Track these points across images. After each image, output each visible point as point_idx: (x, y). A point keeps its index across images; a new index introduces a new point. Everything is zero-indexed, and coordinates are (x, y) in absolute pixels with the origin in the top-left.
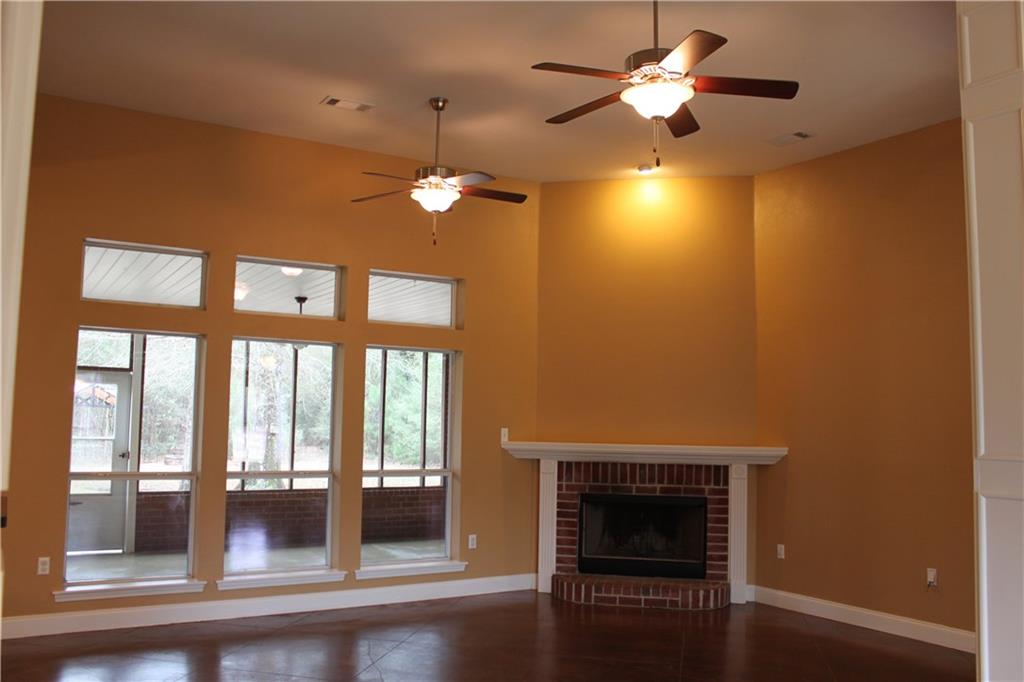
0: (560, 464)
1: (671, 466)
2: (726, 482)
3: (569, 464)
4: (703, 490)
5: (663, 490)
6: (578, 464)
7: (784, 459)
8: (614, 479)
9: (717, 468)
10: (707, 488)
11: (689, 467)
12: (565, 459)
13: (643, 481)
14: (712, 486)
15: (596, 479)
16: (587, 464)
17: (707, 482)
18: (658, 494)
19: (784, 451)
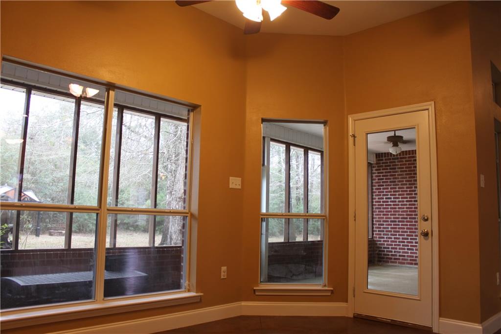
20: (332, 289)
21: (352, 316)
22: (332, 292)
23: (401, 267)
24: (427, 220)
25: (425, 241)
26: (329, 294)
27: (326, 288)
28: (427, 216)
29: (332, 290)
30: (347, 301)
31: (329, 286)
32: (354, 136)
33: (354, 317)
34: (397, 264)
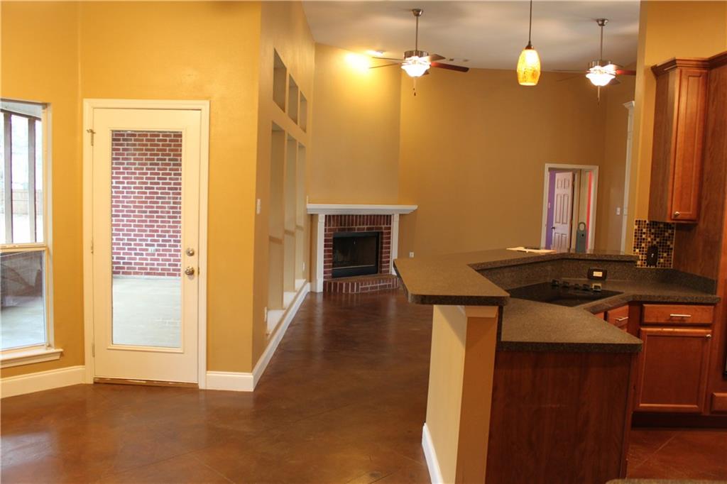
0: (326, 216)
1: (371, 216)
2: (390, 224)
3: (330, 216)
4: (382, 228)
5: (368, 229)
6: (334, 216)
7: (415, 211)
8: (349, 225)
9: (387, 216)
10: (383, 226)
11: (378, 216)
12: (328, 214)
13: (360, 225)
14: (385, 226)
15: (341, 225)
16: (338, 216)
17: (384, 224)
18: (365, 231)
19: (415, 207)
20: (61, 350)
21: (92, 383)
22: (62, 354)
23: (127, 278)
24: (192, 254)
25: (189, 280)
26: (58, 357)
27: (53, 350)
28: (192, 250)
29: (61, 352)
30: (83, 363)
31: (57, 346)
32: (92, 132)
33: (95, 383)
34: (121, 275)
